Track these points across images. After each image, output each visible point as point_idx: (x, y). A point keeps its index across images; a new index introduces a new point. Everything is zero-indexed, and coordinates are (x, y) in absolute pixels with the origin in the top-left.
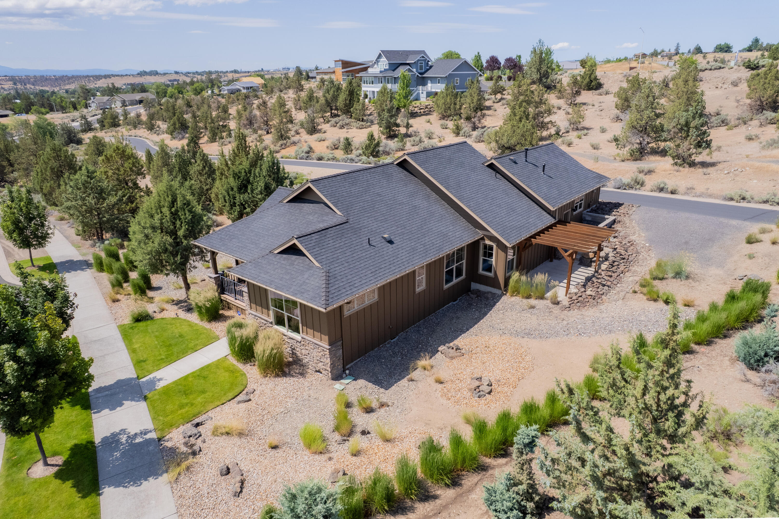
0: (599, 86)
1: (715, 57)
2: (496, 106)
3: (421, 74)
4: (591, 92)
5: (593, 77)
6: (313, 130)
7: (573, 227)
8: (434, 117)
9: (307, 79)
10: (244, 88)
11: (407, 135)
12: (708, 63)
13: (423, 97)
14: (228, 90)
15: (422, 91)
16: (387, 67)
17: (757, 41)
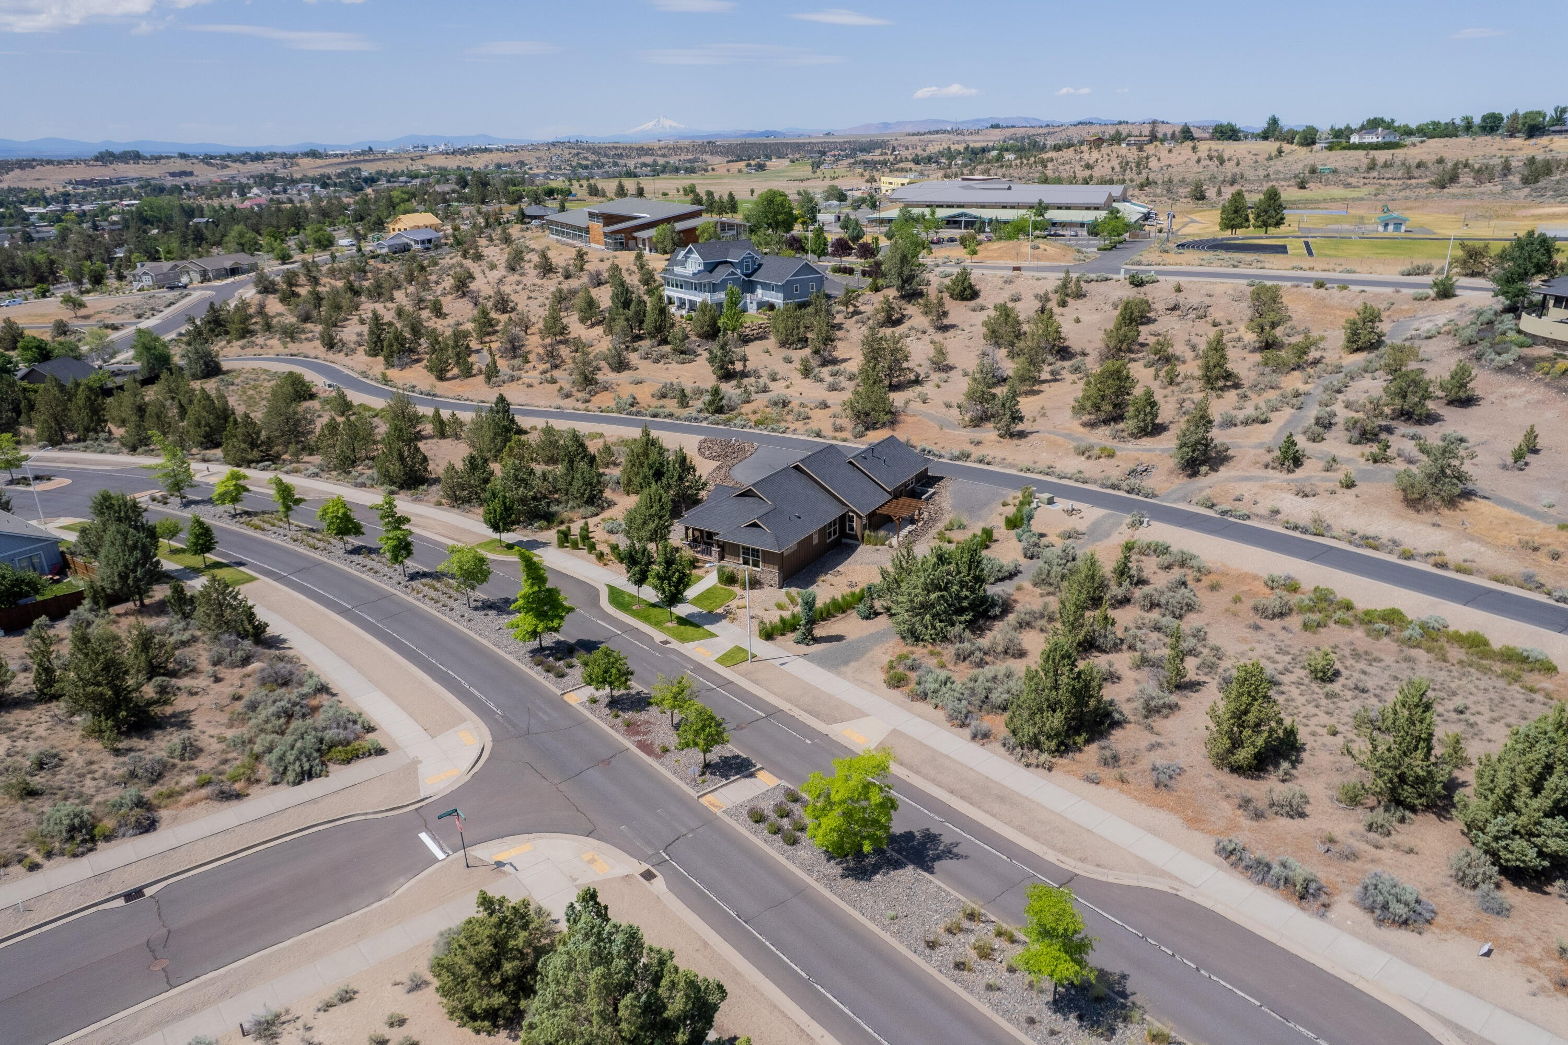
0: (975, 295)
1: (1210, 150)
2: (849, 324)
3: (747, 275)
4: (965, 303)
5: (966, 284)
6: (621, 366)
7: (904, 500)
8: (771, 342)
9: (523, 223)
10: (416, 242)
11: (744, 374)
12: (1199, 161)
13: (752, 309)
14: (389, 247)
15: (751, 301)
16: (701, 268)
17: (1274, 122)
